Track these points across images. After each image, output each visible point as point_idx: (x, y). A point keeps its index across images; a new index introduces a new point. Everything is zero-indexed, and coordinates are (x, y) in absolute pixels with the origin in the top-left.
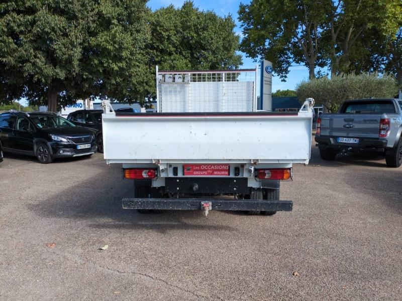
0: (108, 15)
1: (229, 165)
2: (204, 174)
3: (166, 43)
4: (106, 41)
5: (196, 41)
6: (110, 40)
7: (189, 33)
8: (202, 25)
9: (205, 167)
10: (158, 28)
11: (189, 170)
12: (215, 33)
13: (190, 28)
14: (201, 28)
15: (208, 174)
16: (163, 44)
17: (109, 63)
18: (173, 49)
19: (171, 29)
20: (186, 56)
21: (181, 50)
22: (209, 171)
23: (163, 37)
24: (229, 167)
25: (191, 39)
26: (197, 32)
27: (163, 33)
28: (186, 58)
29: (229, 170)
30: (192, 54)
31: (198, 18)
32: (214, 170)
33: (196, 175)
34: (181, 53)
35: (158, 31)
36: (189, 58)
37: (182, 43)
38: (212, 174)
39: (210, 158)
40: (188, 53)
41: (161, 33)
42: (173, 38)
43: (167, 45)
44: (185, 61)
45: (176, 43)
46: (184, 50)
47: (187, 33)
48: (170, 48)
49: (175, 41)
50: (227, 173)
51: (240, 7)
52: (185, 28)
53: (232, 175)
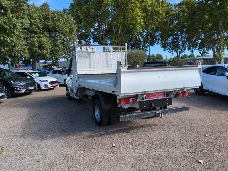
0: (6, 6)
1: (164, 92)
2: (155, 98)
3: (34, 27)
4: (5, 23)
5: (53, 27)
6: (7, 22)
7: (49, 22)
8: (57, 18)
9: (155, 94)
11: (148, 96)
12: (63, 23)
13: (49, 19)
14: (56, 20)
15: (156, 97)
16: (31, 27)
17: (4, 37)
18: (38, 31)
19: (37, 19)
21: (43, 32)
22: (156, 96)
24: (165, 93)
25: (50, 26)
26: (53, 22)
28: (46, 37)
29: (165, 95)
30: (50, 35)
31: (54, 14)
32: (158, 95)
33: (151, 98)
34: (43, 34)
36: (48, 37)
37: (44, 28)
38: (158, 97)
39: (168, 89)
40: (48, 34)
42: (39, 24)
43: (34, 28)
44: (46, 38)
46: (45, 32)
47: (47, 22)
48: (36, 30)
49: (40, 26)
50: (164, 96)
51: (63, 9)
52: (46, 18)
53: (166, 97)
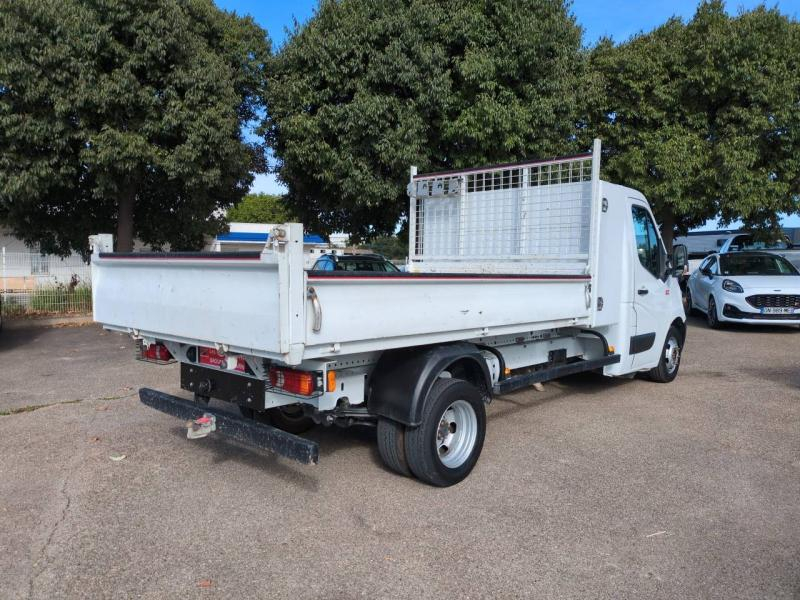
3: (643, 104)
7: (700, 73)
8: (736, 47)
10: (621, 76)
14: (732, 56)
16: (635, 108)
18: (659, 115)
20: (697, 125)
21: (682, 114)
23: (635, 93)
25: (706, 86)
26: (721, 68)
27: (632, 84)
34: (682, 121)
35: (621, 83)
37: (683, 97)
40: (700, 118)
41: (628, 87)
42: (660, 92)
43: (644, 108)
45: (666, 100)
46: (691, 113)
48: (650, 113)
49: (664, 97)
